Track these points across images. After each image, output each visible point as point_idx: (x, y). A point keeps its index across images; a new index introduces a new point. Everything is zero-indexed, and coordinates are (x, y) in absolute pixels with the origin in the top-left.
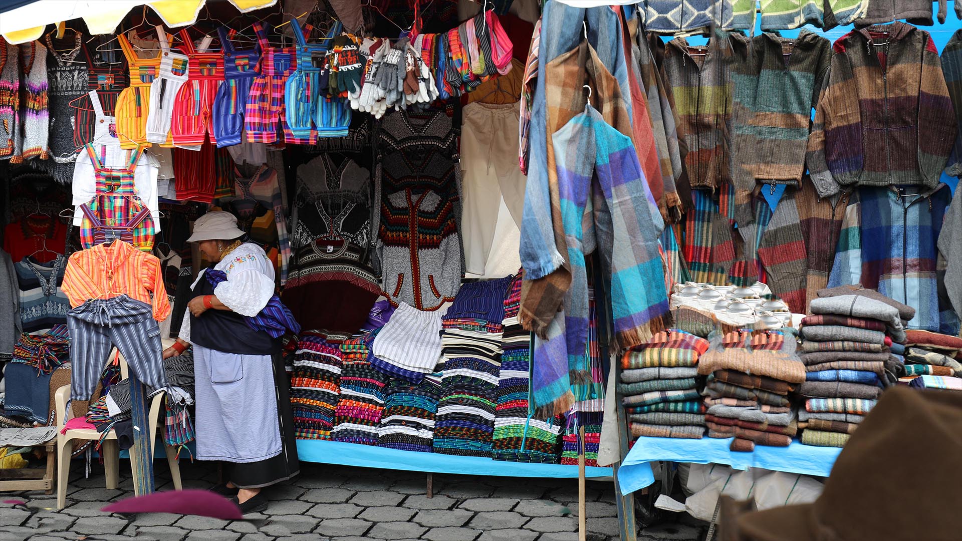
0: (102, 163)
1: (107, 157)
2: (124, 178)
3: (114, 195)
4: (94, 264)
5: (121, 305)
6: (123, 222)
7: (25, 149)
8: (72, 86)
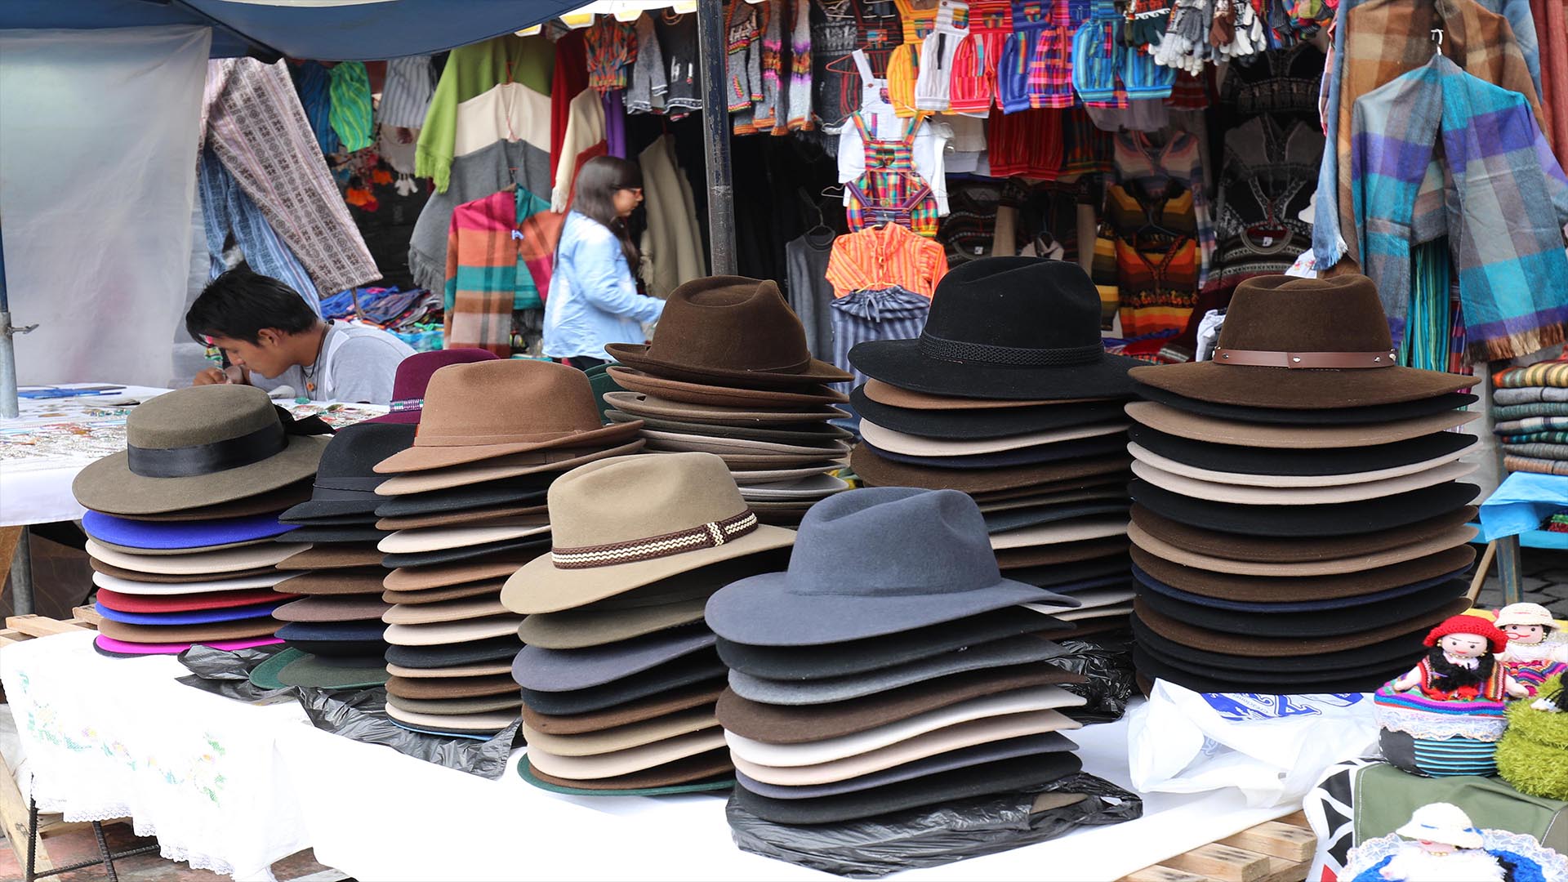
0: (872, 134)
1: (879, 127)
2: (899, 151)
3: (888, 171)
4: (863, 250)
5: (892, 297)
6: (898, 202)
7: (789, 119)
8: (843, 45)
